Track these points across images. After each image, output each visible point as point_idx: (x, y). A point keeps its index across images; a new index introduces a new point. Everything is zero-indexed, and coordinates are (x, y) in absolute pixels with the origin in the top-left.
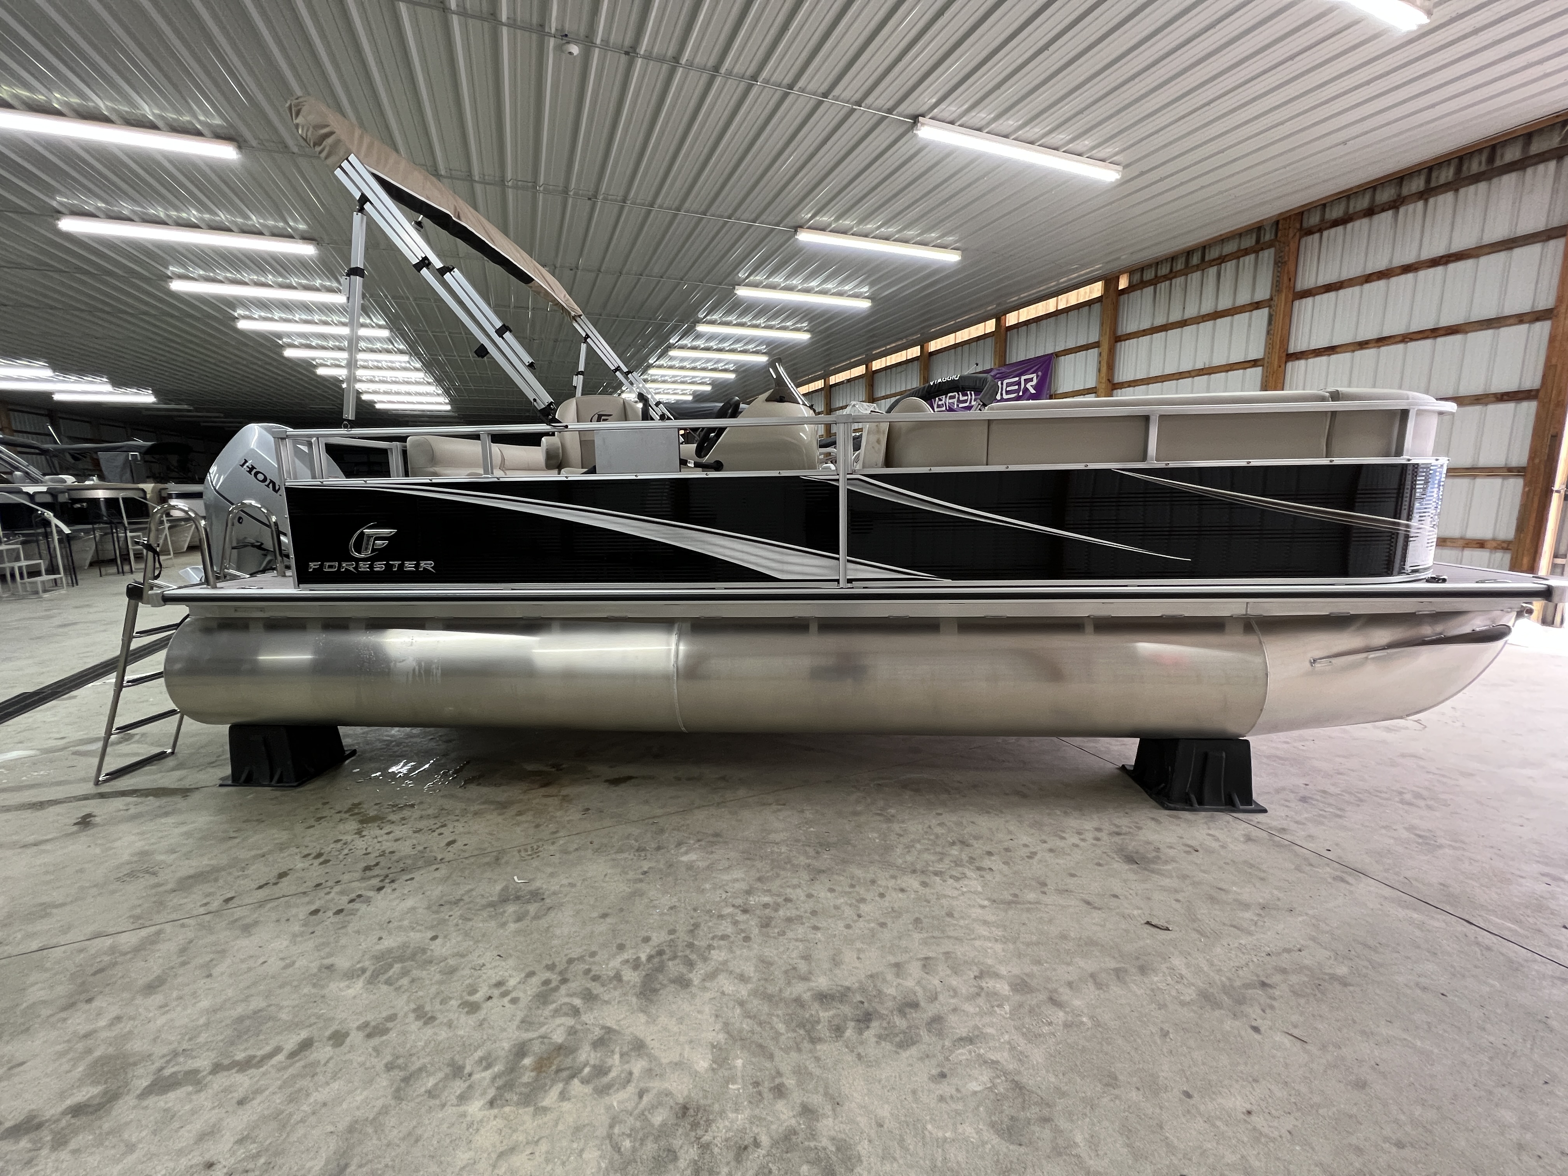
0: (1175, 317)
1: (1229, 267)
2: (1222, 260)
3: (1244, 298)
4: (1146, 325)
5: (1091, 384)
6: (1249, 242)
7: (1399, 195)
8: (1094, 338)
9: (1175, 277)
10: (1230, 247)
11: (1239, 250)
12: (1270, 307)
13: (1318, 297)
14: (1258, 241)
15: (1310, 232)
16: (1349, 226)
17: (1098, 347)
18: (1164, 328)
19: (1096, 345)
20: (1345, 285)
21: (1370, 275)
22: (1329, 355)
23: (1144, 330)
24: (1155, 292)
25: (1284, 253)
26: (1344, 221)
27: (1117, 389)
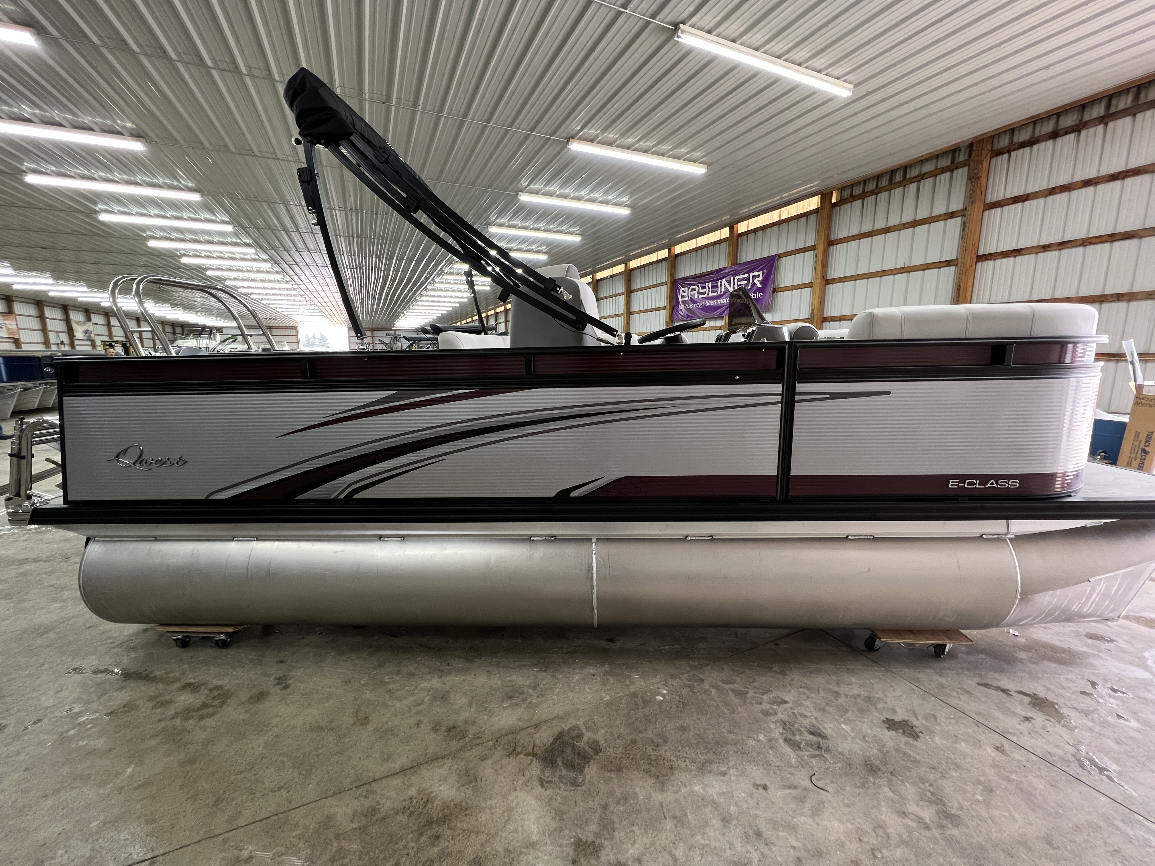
0: (880, 225)
1: (927, 184)
2: (921, 177)
3: (940, 209)
4: (855, 232)
5: (807, 280)
6: (945, 162)
7: (1081, 120)
8: (810, 243)
9: (880, 192)
10: (929, 167)
11: (936, 169)
12: (963, 215)
13: (1006, 208)
14: (953, 161)
15: (999, 153)
16: (1035, 147)
17: (814, 250)
18: (870, 234)
19: (813, 248)
20: (1031, 197)
21: (1054, 188)
22: (1015, 256)
23: (853, 236)
24: (863, 205)
25: (976, 171)
26: (1030, 143)
27: (829, 284)
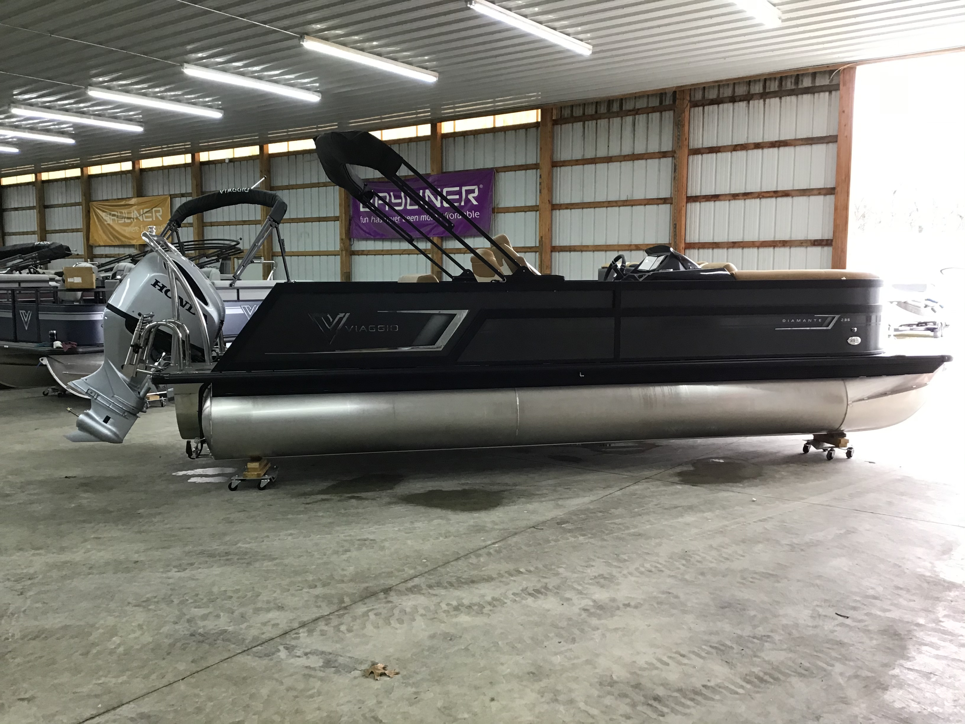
0: (602, 153)
1: (641, 119)
2: (636, 112)
3: (654, 147)
4: (578, 156)
5: (531, 202)
6: (655, 102)
7: (749, 93)
8: (532, 160)
9: (600, 118)
10: (641, 104)
11: (647, 107)
12: (673, 157)
13: (705, 156)
14: (661, 102)
15: (695, 105)
16: (721, 106)
17: (537, 169)
18: (594, 161)
19: (535, 166)
20: (721, 150)
21: (736, 146)
22: (715, 201)
23: (577, 160)
24: (584, 128)
25: (680, 119)
26: (718, 102)
27: (555, 209)
